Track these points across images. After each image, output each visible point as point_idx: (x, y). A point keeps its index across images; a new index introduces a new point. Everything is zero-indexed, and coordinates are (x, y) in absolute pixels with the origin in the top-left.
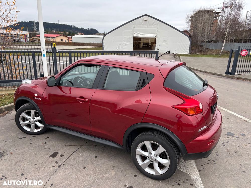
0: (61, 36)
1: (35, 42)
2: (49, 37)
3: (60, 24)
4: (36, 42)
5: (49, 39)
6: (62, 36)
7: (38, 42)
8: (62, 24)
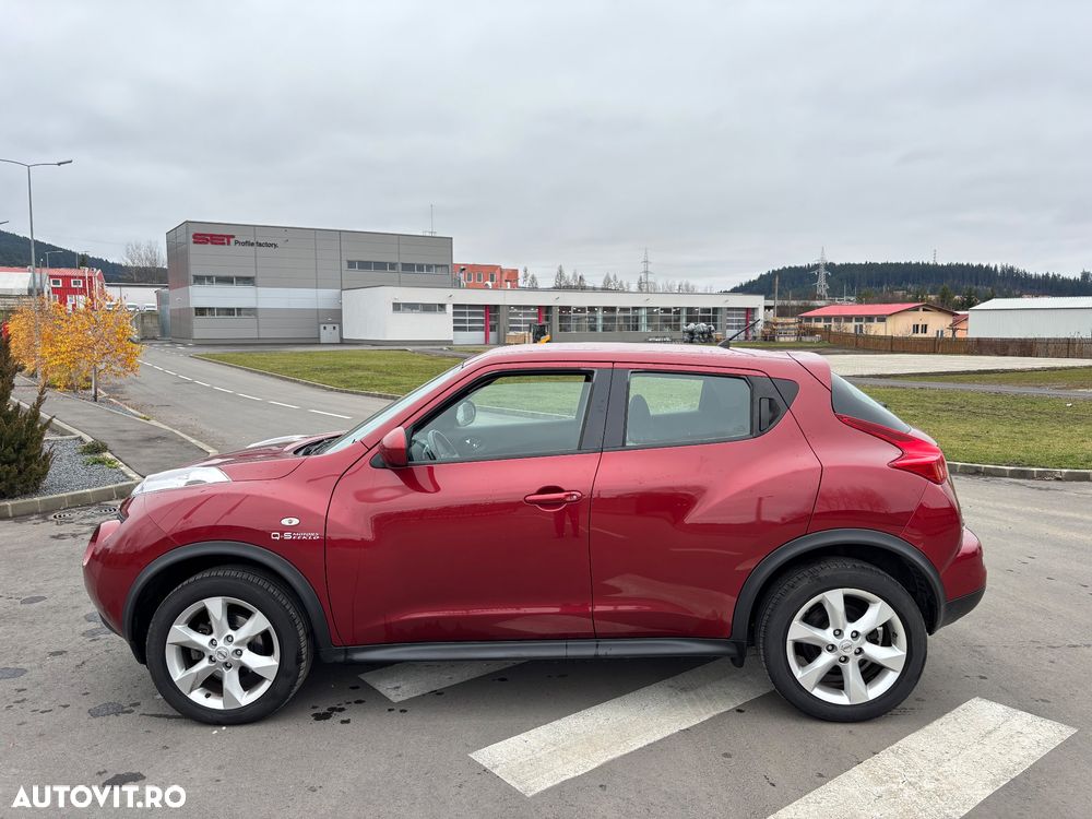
0: (916, 309)
1: (782, 339)
2: (859, 319)
3: (940, 264)
4: (788, 339)
5: (856, 326)
6: (924, 310)
7: (793, 339)
8: (949, 266)
